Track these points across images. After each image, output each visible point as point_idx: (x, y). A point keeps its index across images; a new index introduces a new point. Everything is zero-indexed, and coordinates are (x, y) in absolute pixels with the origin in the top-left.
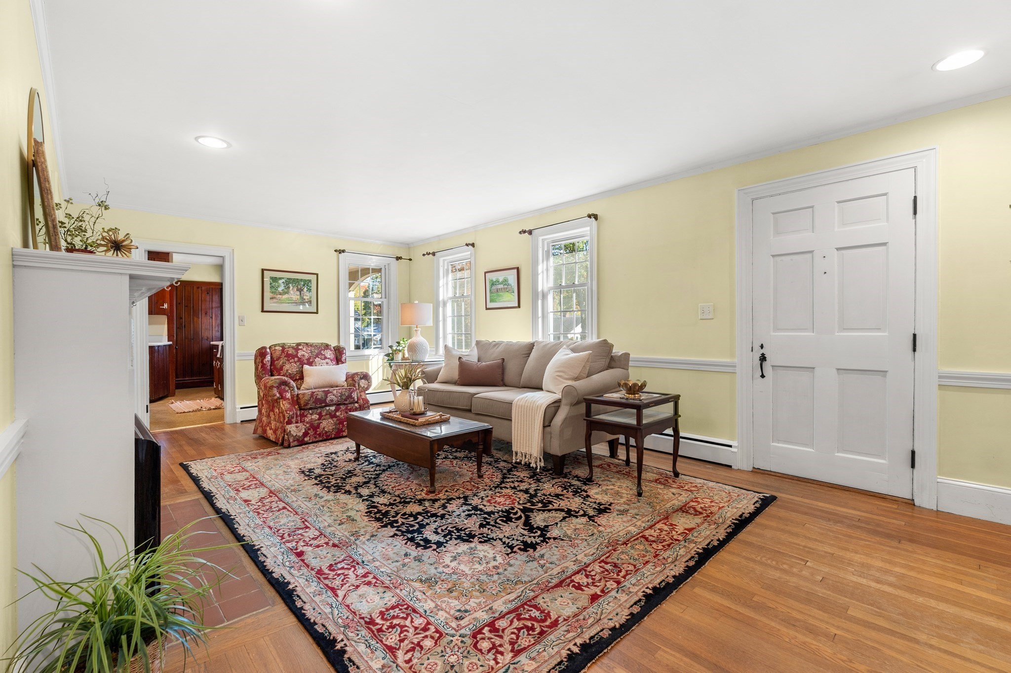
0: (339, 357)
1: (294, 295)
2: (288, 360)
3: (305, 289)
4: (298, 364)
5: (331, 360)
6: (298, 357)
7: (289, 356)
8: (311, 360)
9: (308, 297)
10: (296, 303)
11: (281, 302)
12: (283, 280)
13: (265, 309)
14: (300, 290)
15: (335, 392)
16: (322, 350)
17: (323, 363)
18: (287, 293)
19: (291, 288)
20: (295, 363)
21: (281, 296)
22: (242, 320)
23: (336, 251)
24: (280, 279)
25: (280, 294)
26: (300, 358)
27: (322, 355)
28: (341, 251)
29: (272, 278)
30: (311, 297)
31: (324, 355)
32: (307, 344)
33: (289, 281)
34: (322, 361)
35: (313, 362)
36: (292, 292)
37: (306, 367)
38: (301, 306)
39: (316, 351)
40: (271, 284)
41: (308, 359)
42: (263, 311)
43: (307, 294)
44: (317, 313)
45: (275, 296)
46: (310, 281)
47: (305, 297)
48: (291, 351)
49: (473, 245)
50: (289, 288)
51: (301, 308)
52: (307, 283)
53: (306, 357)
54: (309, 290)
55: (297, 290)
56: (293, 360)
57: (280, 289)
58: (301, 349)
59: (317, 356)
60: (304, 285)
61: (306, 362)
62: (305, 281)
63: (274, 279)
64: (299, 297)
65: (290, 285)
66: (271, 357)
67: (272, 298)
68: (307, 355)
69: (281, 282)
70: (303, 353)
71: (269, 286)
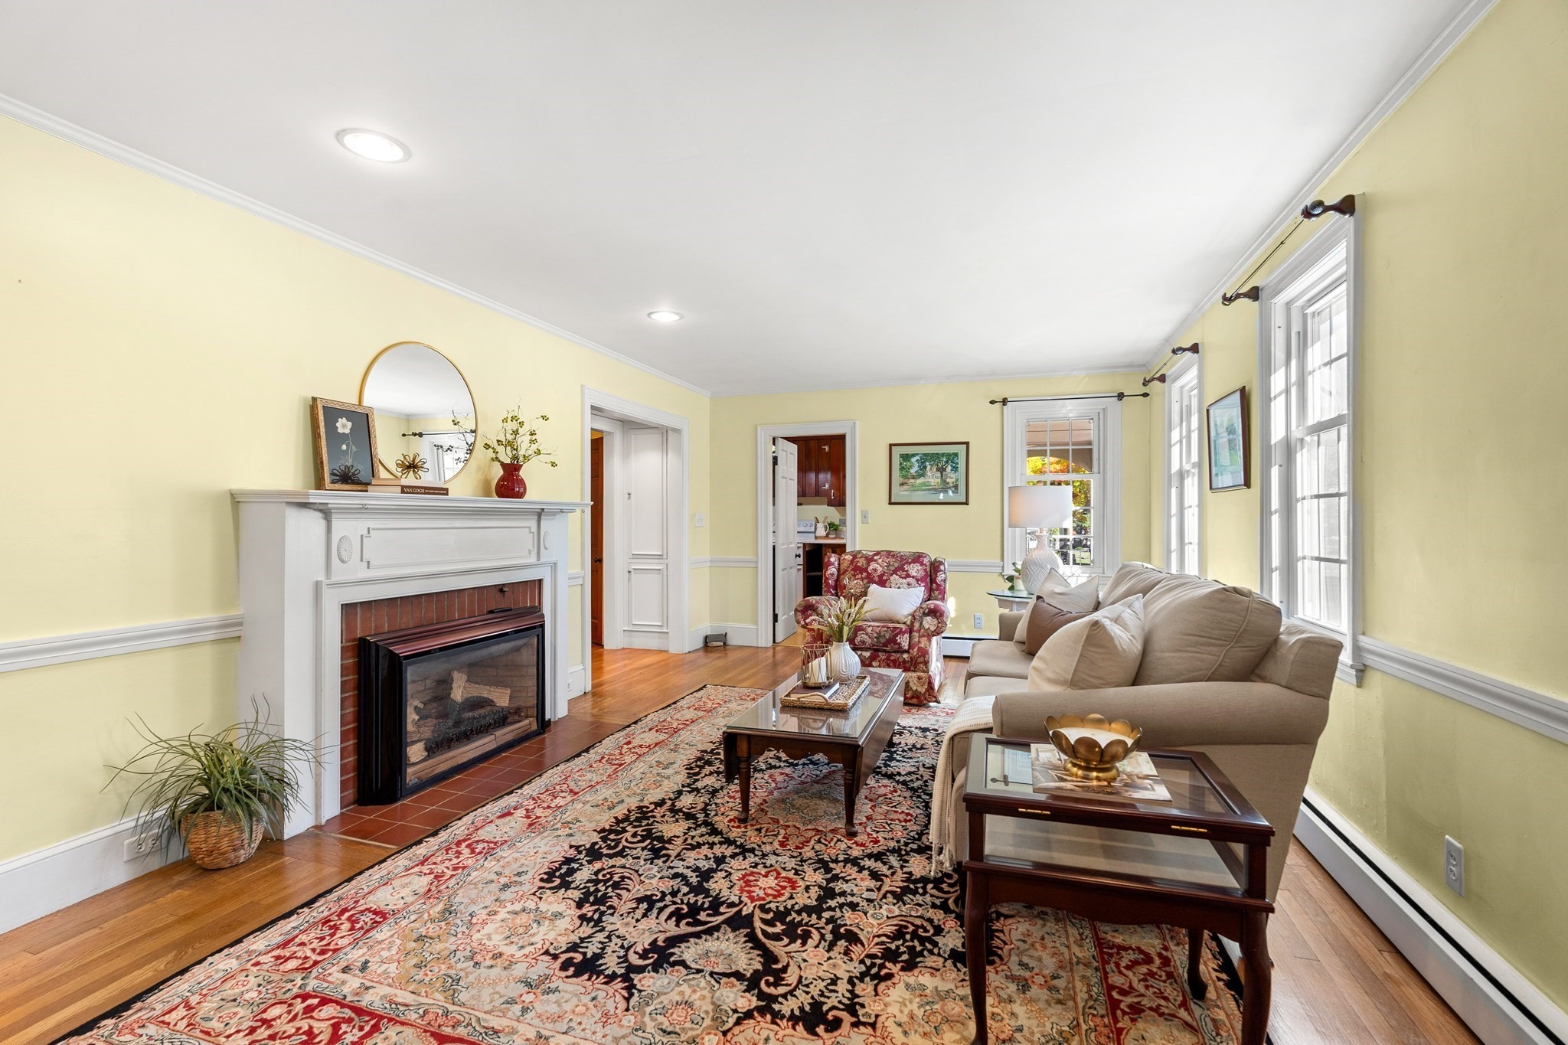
0: (933, 576)
1: (932, 478)
2: (854, 575)
3: (949, 468)
4: (865, 581)
5: (917, 580)
6: (867, 572)
7: (858, 570)
8: (885, 578)
9: (954, 480)
10: (936, 491)
11: (914, 488)
12: (917, 458)
13: (893, 501)
14: (942, 470)
15: (869, 630)
16: (907, 563)
17: (902, 584)
18: (923, 475)
19: (929, 467)
20: (862, 579)
21: (913, 481)
22: (865, 516)
23: (992, 402)
24: (914, 455)
25: (913, 478)
26: (870, 574)
27: (903, 570)
28: (1005, 402)
29: (902, 456)
30: (957, 480)
31: (907, 571)
32: (889, 552)
33: (925, 458)
34: (901, 580)
35: (887, 580)
36: (929, 474)
37: (873, 587)
38: (942, 495)
39: (896, 565)
40: (901, 464)
41: (881, 577)
42: (891, 503)
43: (952, 475)
44: (966, 503)
45: (906, 481)
46: (956, 455)
47: (948, 480)
48: (861, 562)
49: (1195, 349)
50: (925, 467)
51: (941, 497)
52: (952, 458)
53: (879, 573)
54: (955, 469)
55: (938, 470)
56: (859, 576)
57: (913, 471)
58: (876, 561)
59: (895, 572)
60: (947, 462)
61: (877, 579)
62: (949, 455)
63: (906, 457)
64: (939, 480)
65: (927, 463)
66: (839, 571)
67: (902, 484)
68: (880, 569)
69: (914, 460)
70: (878, 567)
71: (899, 467)
